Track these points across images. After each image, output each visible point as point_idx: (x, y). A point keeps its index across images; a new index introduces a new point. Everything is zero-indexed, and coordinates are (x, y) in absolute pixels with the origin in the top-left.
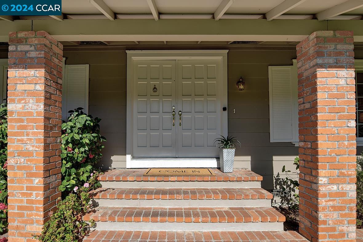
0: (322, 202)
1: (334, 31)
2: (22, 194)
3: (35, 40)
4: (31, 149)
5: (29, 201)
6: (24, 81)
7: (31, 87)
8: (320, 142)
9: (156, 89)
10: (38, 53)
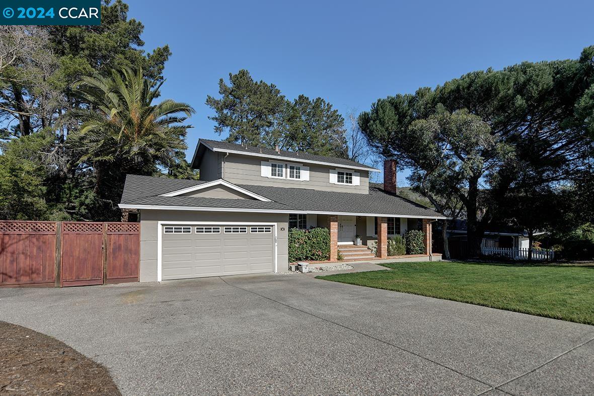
4: (335, 240)
5: (334, 252)
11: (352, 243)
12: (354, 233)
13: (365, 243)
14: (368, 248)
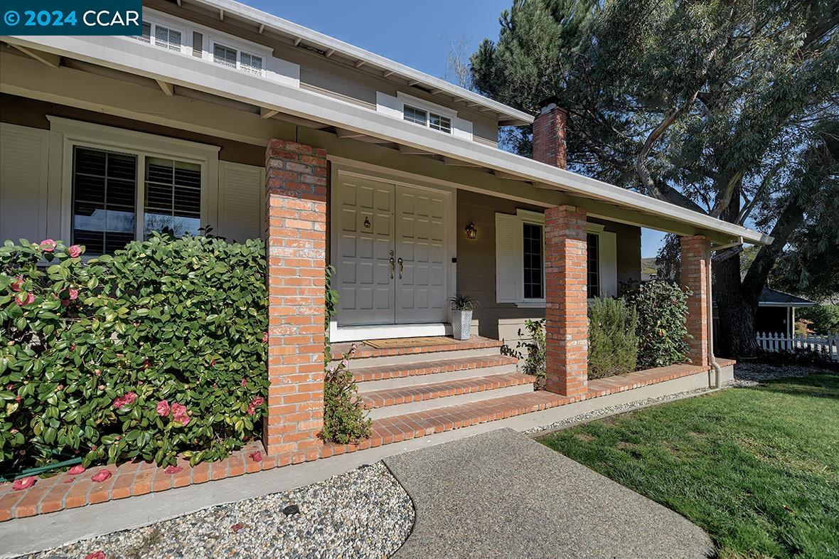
0: (569, 356)
1: (576, 207)
2: (292, 378)
3: (313, 160)
4: (308, 312)
5: (301, 388)
6: (297, 216)
7: (308, 225)
8: (567, 304)
9: (369, 223)
10: (316, 178)
11: (440, 330)
12: (449, 289)
13: (489, 331)
14: (505, 350)
